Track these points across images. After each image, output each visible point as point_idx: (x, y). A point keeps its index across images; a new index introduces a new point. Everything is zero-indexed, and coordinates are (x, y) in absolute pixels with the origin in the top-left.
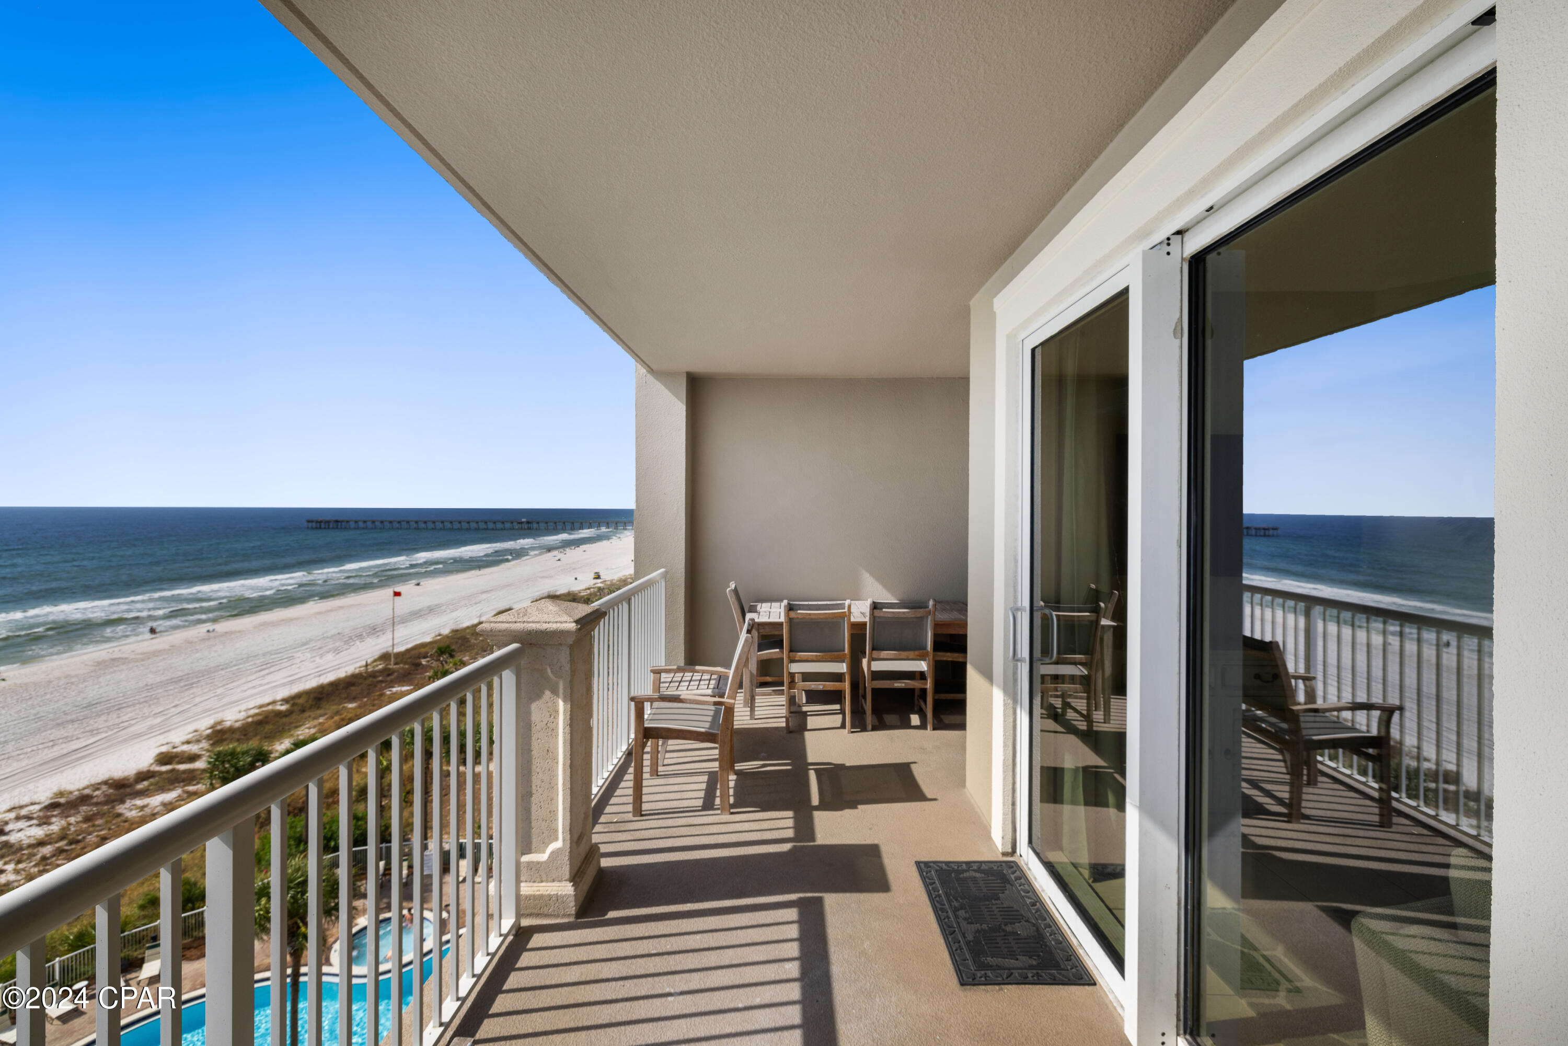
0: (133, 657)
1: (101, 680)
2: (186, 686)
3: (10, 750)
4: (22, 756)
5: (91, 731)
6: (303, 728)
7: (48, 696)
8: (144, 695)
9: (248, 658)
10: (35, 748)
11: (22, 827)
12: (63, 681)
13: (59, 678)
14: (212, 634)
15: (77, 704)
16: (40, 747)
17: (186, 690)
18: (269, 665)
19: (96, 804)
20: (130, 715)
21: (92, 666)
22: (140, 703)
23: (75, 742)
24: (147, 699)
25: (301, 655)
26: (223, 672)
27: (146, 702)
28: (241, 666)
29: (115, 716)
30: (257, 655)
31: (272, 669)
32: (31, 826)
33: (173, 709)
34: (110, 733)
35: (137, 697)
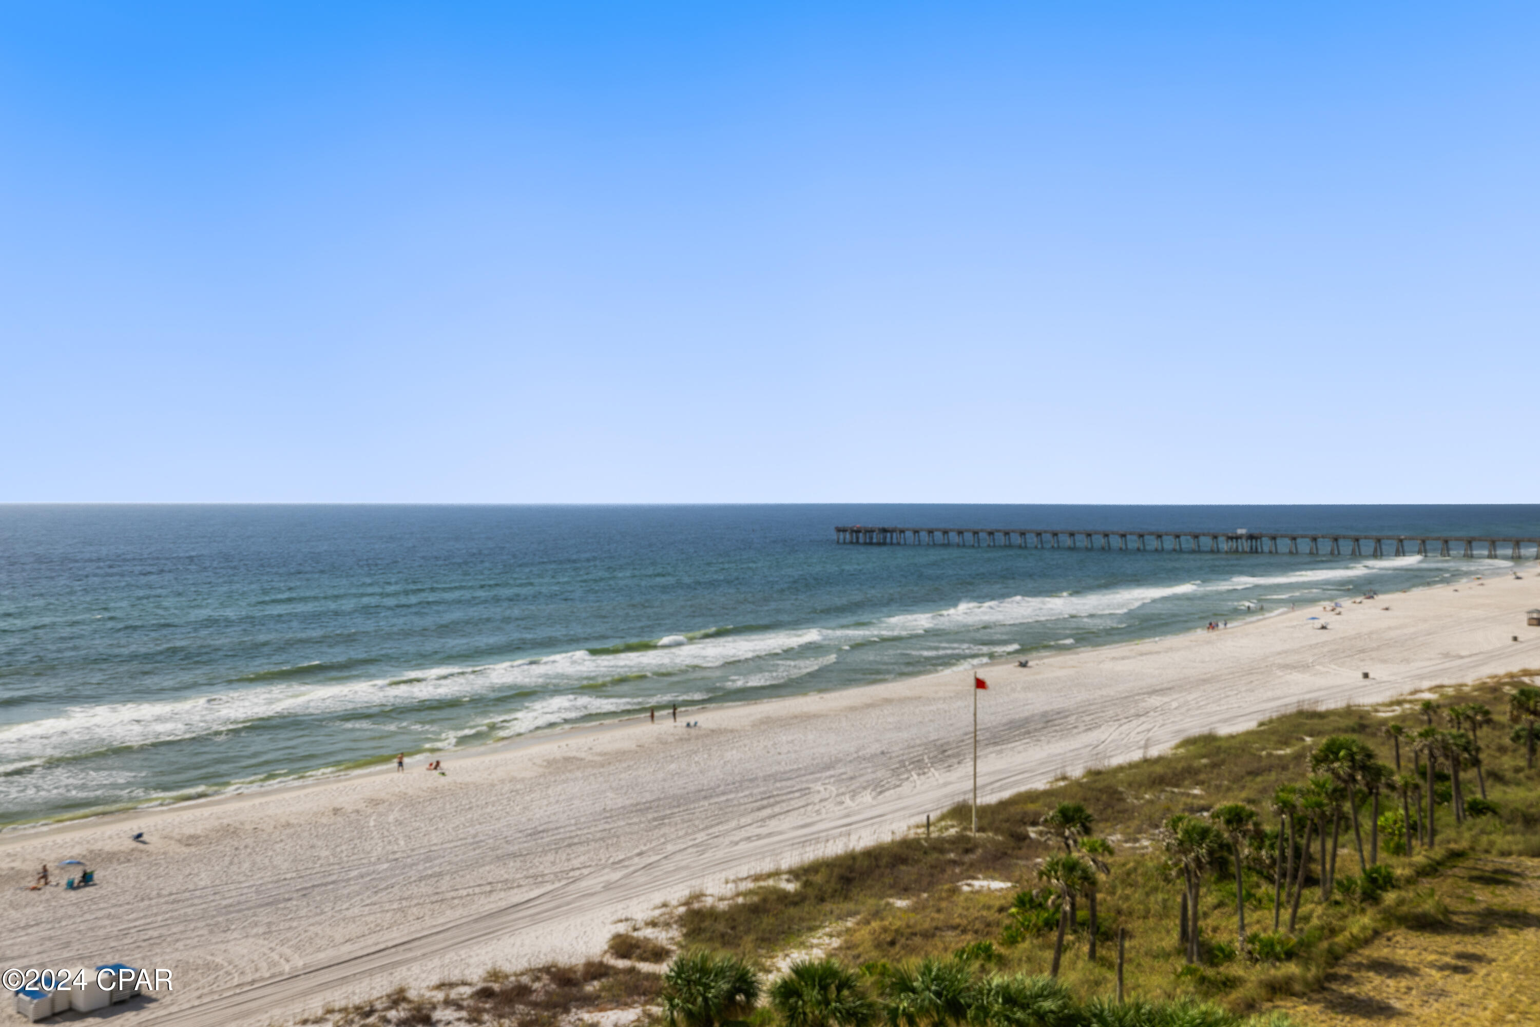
0: (590, 758)
1: (550, 791)
2: (655, 819)
3: (444, 888)
4: (456, 901)
5: (535, 877)
6: (820, 932)
7: (489, 809)
8: (601, 828)
9: (741, 782)
10: (470, 891)
11: (451, 1018)
12: (507, 787)
13: (502, 781)
14: (693, 731)
15: (521, 827)
16: (477, 890)
17: (656, 827)
18: (772, 800)
19: (535, 1005)
20: (582, 859)
21: (540, 766)
22: (596, 841)
23: (516, 891)
24: (605, 834)
25: (822, 789)
26: (706, 803)
27: (602, 839)
28: (731, 796)
29: (564, 857)
30: (756, 778)
31: (777, 809)
32: (459, 1019)
33: (636, 860)
34: (557, 885)
35: (593, 829)
